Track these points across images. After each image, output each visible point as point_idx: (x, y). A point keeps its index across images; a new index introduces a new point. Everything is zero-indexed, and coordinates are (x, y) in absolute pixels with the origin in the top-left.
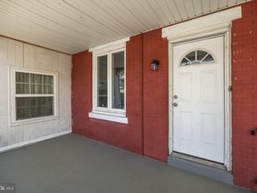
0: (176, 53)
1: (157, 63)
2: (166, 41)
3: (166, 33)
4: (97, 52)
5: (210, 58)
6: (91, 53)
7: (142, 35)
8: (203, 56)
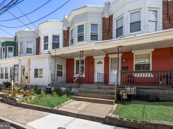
0: (96, 62)
1: (92, 63)
2: (94, 59)
3: (94, 57)
4: (76, 59)
5: (102, 63)
6: (74, 59)
7: (89, 57)
8: (101, 63)
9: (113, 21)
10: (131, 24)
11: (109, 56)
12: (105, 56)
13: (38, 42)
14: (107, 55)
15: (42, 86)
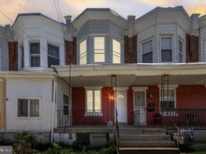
2: (114, 91)
7: (107, 87)
9: (138, 44)
10: (162, 51)
11: (133, 88)
12: (128, 88)
13: (13, 51)
14: (130, 88)
15: (40, 133)
